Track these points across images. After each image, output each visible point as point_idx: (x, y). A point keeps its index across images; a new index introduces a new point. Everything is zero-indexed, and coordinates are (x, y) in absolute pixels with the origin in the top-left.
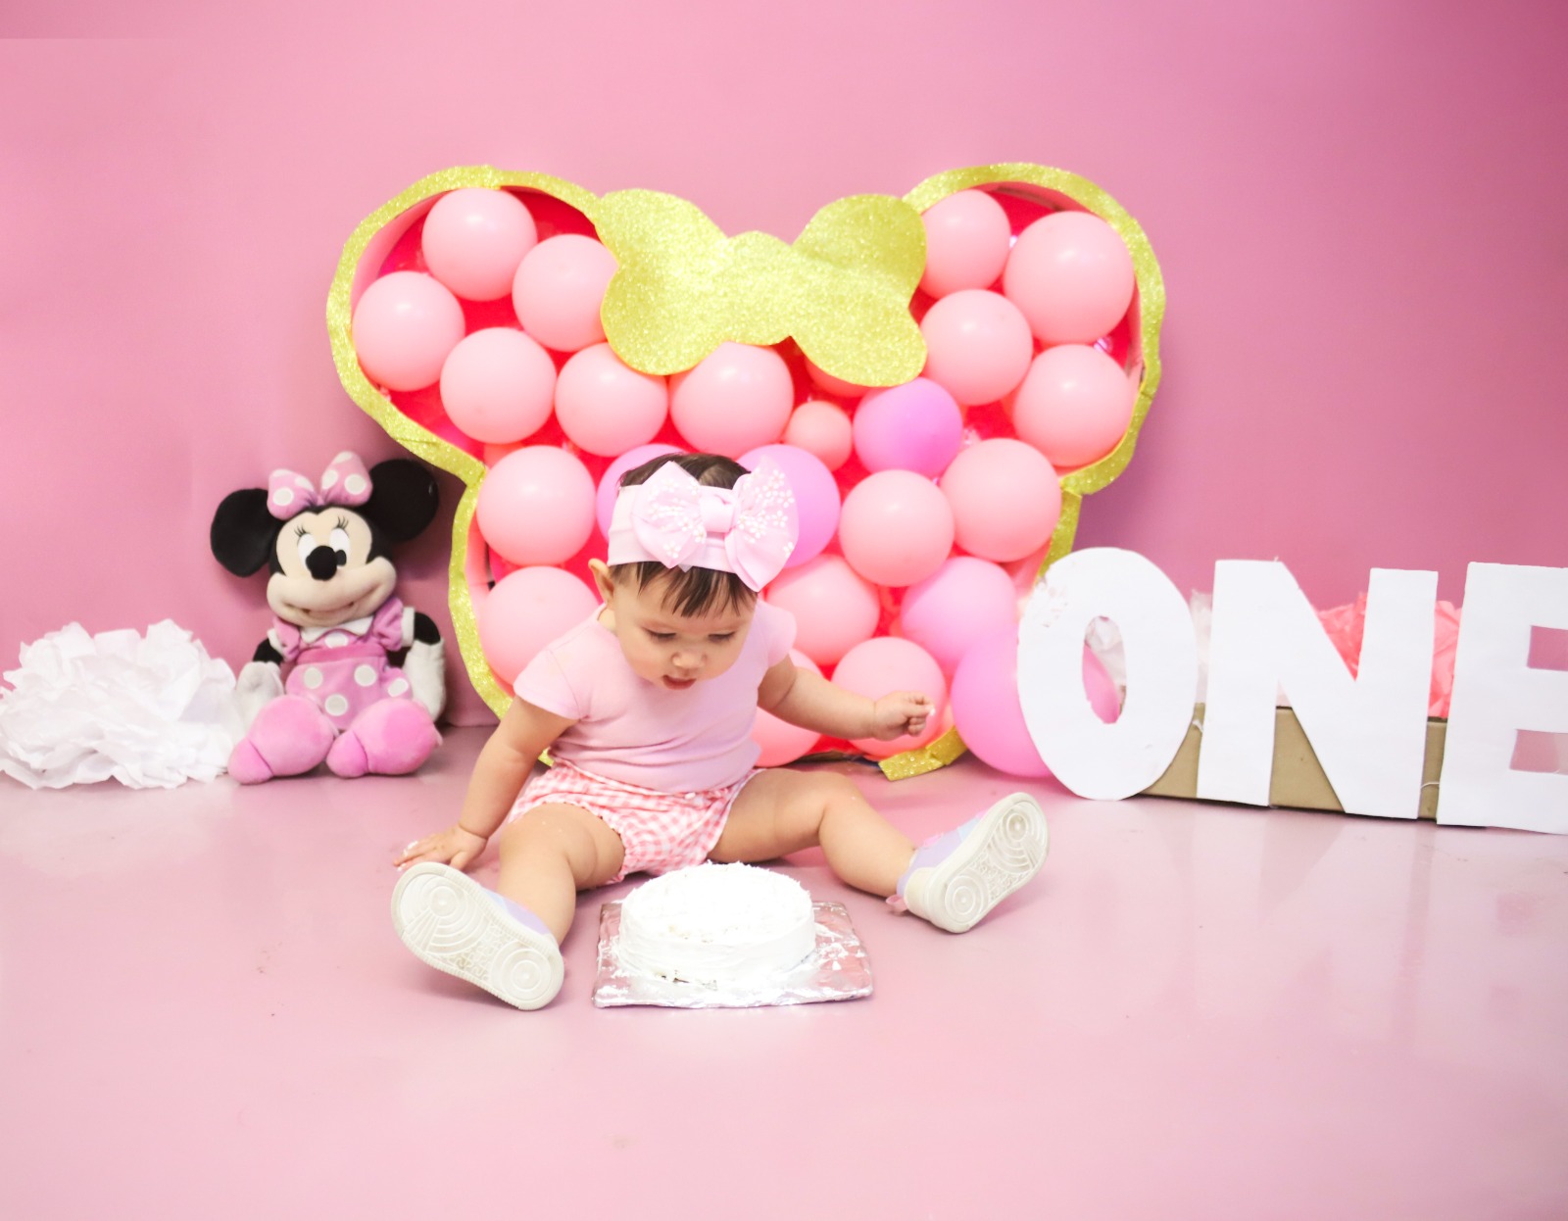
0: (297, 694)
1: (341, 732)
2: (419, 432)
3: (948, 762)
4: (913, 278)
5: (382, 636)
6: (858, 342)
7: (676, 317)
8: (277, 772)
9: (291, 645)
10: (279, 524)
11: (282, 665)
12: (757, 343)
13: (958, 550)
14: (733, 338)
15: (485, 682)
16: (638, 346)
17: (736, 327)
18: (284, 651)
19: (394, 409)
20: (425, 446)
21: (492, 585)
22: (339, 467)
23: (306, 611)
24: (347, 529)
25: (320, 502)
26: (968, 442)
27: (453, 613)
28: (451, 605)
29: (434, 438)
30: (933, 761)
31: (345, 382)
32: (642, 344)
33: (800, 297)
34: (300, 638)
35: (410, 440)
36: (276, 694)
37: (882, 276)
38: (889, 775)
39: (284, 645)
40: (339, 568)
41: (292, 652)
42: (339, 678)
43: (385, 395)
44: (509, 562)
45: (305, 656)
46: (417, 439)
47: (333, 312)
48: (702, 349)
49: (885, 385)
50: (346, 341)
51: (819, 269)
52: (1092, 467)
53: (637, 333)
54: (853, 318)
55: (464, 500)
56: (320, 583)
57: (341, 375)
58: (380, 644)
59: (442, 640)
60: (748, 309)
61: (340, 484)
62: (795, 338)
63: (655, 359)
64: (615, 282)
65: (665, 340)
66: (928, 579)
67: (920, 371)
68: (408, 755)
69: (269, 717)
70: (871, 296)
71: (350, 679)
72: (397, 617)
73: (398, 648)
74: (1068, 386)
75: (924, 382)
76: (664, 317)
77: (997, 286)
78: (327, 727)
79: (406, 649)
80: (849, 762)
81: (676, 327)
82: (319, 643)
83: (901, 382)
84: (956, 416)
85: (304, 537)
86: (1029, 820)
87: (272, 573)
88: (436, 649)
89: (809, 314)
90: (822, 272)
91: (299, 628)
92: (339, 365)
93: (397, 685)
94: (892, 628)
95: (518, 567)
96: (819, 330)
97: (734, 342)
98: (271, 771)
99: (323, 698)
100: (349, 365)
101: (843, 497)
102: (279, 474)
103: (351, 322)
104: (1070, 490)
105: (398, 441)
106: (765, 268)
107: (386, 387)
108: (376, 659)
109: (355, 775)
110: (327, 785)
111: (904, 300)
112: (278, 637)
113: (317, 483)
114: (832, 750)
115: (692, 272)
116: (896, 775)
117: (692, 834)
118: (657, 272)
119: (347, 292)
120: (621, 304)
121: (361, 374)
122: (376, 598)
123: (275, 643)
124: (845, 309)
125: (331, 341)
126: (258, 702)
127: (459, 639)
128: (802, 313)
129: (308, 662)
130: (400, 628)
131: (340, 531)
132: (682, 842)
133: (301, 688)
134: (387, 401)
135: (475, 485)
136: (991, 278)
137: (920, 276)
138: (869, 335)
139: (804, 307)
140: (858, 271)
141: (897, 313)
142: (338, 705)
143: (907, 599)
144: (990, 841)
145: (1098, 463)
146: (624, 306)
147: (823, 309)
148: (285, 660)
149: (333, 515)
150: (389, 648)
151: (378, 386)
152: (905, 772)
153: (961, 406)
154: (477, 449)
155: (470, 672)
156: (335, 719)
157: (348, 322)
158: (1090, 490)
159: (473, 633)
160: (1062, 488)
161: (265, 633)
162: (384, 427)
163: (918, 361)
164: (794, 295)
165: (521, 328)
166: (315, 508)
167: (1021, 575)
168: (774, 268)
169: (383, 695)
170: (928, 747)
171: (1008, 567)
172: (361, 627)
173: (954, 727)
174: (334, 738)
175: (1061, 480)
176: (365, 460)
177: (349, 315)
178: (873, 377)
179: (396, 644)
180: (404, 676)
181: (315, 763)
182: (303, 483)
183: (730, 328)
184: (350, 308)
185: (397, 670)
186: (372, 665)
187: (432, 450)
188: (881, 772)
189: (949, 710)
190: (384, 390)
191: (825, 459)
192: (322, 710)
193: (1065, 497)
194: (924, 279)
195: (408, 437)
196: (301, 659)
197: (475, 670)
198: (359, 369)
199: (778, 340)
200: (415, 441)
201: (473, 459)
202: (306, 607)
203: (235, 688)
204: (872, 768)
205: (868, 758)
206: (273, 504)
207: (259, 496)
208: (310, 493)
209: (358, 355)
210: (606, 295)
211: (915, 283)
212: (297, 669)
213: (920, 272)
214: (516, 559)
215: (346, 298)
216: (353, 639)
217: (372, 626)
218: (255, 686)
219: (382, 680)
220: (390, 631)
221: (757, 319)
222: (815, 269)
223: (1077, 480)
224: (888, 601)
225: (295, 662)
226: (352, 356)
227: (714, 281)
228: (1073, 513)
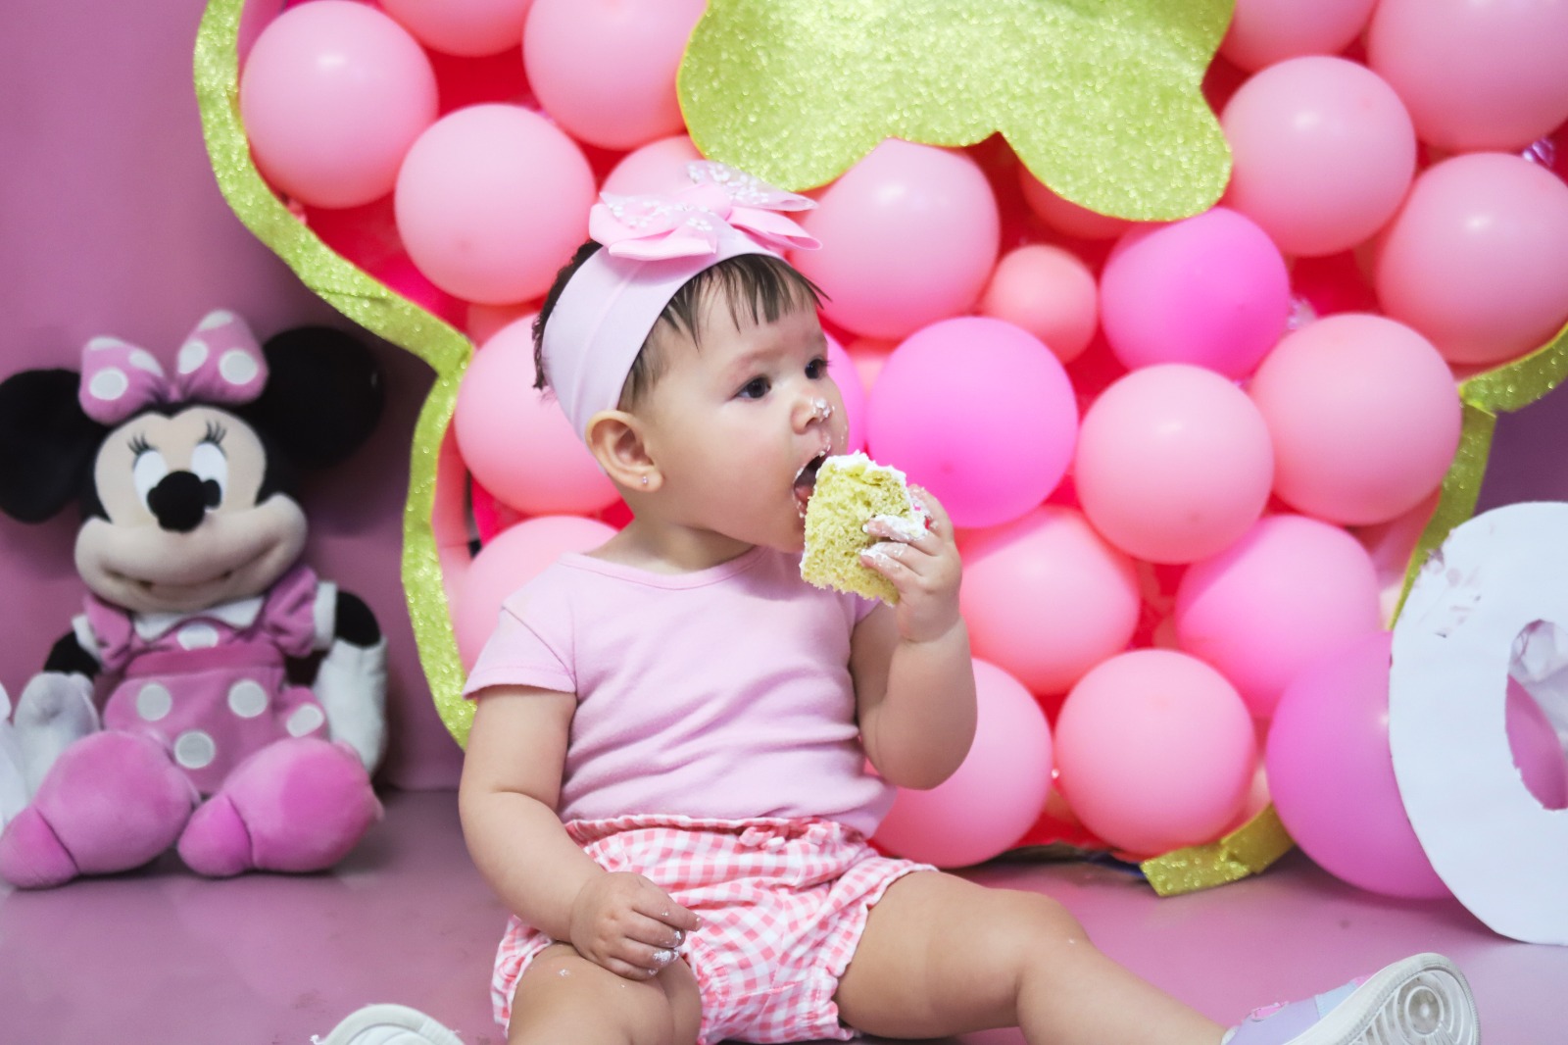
0: (124, 728)
1: (205, 797)
2: (356, 281)
3: (1259, 868)
4: (1210, 36)
5: (278, 630)
6: (1114, 144)
7: (803, 95)
8: (85, 865)
9: (115, 644)
10: (97, 432)
11: (97, 678)
12: (942, 141)
13: (1278, 505)
14: (900, 134)
15: (462, 713)
16: (740, 143)
17: (906, 114)
18: (102, 654)
19: (313, 238)
20: (366, 304)
21: (475, 548)
22: (207, 337)
23: (146, 584)
24: (224, 443)
25: (175, 394)
26: (1293, 320)
27: (409, 593)
28: (406, 578)
29: (383, 291)
30: (1233, 865)
31: (227, 189)
32: (746, 140)
33: (1015, 65)
34: (133, 632)
35: (340, 293)
36: (86, 728)
37: (1158, 32)
38: (1159, 890)
39: (102, 643)
40: (209, 511)
41: (116, 655)
42: (199, 703)
43: (297, 213)
44: (505, 507)
45: (141, 662)
46: (354, 293)
47: (206, 63)
48: (848, 151)
49: (1158, 218)
50: (229, 115)
51: (1049, 18)
52: (1515, 365)
53: (738, 121)
54: (1106, 103)
55: (433, 399)
56: (172, 538)
57: (219, 176)
58: (276, 644)
59: (384, 641)
60: (927, 83)
61: (211, 367)
62: (1006, 135)
63: (767, 167)
64: (701, 31)
65: (785, 134)
66: (1225, 551)
67: (1219, 195)
68: (323, 837)
69: (74, 772)
70: (1137, 65)
71: (222, 703)
72: (307, 599)
73: (307, 652)
74: (1477, 223)
75: (1225, 214)
76: (784, 95)
77: (1357, 50)
78: (180, 788)
79: (320, 655)
80: (1085, 864)
81: (804, 111)
82: (166, 641)
83: (1188, 213)
84: (1278, 274)
85: (146, 457)
86: (1446, 1004)
87: (83, 518)
88: (372, 655)
89: (1031, 94)
90: (1055, 23)
91: (130, 614)
92: (215, 157)
93: (303, 719)
94: (1159, 634)
95: (522, 516)
96: (1047, 122)
97: (903, 140)
98: (76, 864)
99: (173, 736)
100: (235, 158)
101: (1083, 409)
102: (99, 344)
103: (239, 83)
104: (1477, 404)
105: (320, 294)
106: (956, 15)
107: (298, 200)
108: (268, 670)
109: (226, 873)
110: (177, 890)
111: (1193, 73)
112: (92, 629)
113: (169, 362)
114: (1056, 844)
115: (832, 17)
116: (1170, 887)
117: (801, 940)
118: (773, 16)
119: (231, 31)
120: (711, 70)
121: (255, 175)
122: (272, 564)
123: (85, 638)
124: (1093, 88)
125: (203, 116)
126: (51, 746)
127: (419, 637)
128: (1018, 91)
129: (146, 674)
130: (310, 618)
131: (210, 448)
132: (785, 956)
133: (131, 718)
134: (299, 223)
135: (452, 373)
136: (1346, 35)
137: (1224, 29)
138: (1133, 132)
139: (1022, 82)
140: (1115, 21)
141: (1181, 96)
142: (197, 751)
143: (1188, 583)
144: (1372, 1023)
145: (1528, 358)
146: (716, 73)
147: (1055, 87)
148: (104, 670)
149: (197, 419)
150: (292, 652)
151: (284, 196)
152: (1186, 883)
153: (1287, 257)
154: (454, 310)
155: (436, 694)
156: (193, 774)
157: (232, 82)
158: (1509, 405)
159: (443, 627)
160: (1462, 400)
161: (68, 621)
162: (296, 268)
163: (1217, 179)
164: (1005, 63)
165: (536, 106)
166: (168, 408)
167: (1385, 549)
168: (972, 15)
169: (279, 734)
170: (1225, 840)
171: (1365, 534)
172: (242, 614)
173: (1272, 805)
174: (193, 807)
175: (1461, 387)
176: (254, 325)
177: (233, 71)
178: (1138, 206)
179: (305, 644)
180: (314, 700)
181: (154, 852)
182: (144, 361)
183: (895, 117)
184: (236, 59)
185: (302, 691)
186: (261, 681)
187: (379, 311)
188: (1145, 882)
189: (1261, 778)
190: (294, 205)
191: (1052, 341)
192: (171, 757)
193: (1468, 415)
194: (1231, 37)
195: (337, 288)
196: (131, 669)
197: (445, 689)
198: (252, 167)
199: (977, 137)
200: (349, 295)
201: (449, 329)
202: (147, 577)
203: (11, 719)
204: (1127, 876)
205: (1120, 857)
206: (90, 397)
207: (66, 382)
208: (155, 379)
209: (249, 141)
210: (686, 54)
211: (1214, 43)
212: (126, 686)
213: (1223, 23)
214: (519, 502)
215: (230, 40)
216: (228, 634)
217: (262, 614)
218: (50, 715)
219: (278, 707)
220: (293, 622)
221: (942, 101)
222: (1043, 16)
223: (1489, 386)
224: (1154, 587)
225: (120, 675)
226: (241, 142)
227: (870, 34)
228: (1479, 444)
